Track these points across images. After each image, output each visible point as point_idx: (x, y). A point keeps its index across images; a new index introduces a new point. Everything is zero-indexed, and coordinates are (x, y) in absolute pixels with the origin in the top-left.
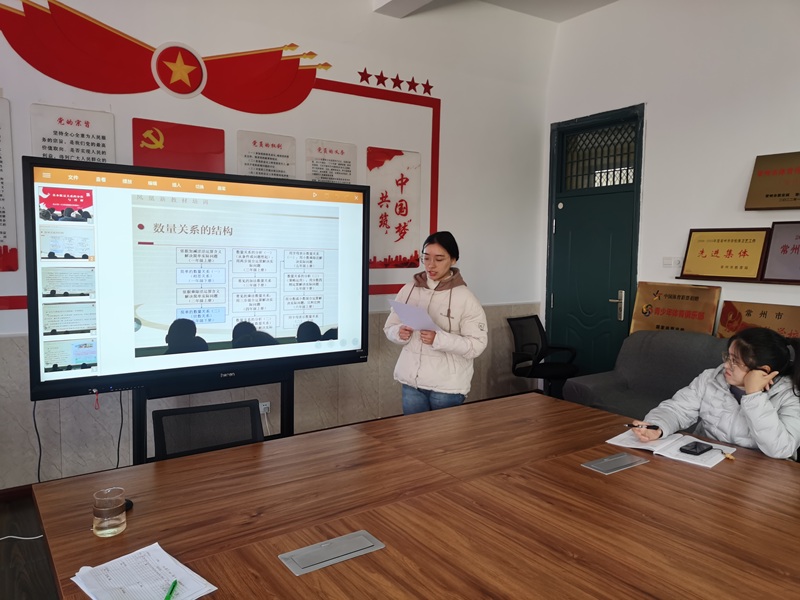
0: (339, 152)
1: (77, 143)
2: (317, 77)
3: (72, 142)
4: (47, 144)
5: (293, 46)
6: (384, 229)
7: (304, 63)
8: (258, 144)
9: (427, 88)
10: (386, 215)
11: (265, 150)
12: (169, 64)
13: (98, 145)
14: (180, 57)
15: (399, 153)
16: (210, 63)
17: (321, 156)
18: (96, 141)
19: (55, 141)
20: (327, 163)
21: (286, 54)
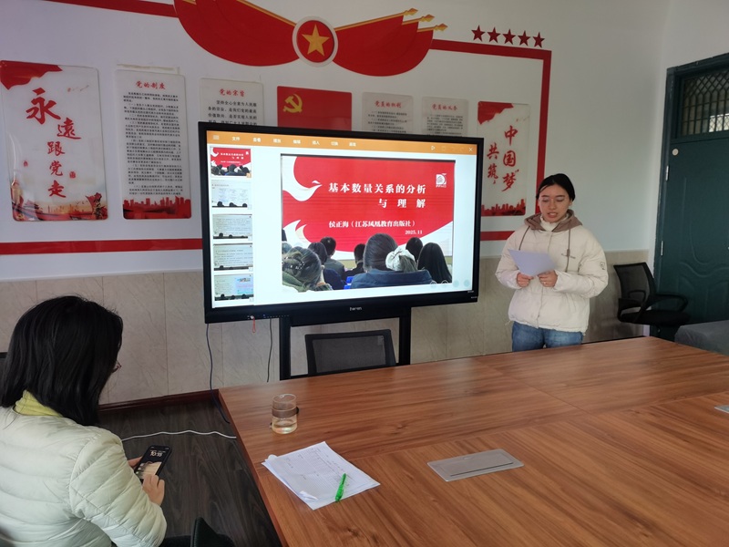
0: (452, 107)
1: (235, 110)
2: (434, 38)
3: (230, 110)
4: (212, 112)
5: (413, 11)
6: (492, 179)
7: (422, 26)
8: (380, 104)
9: (539, 40)
10: (494, 166)
11: (386, 109)
12: (307, 37)
13: (251, 111)
14: (316, 30)
15: (509, 106)
16: (341, 33)
17: (436, 112)
18: (249, 108)
19: (218, 109)
20: (441, 119)
21: (406, 19)
